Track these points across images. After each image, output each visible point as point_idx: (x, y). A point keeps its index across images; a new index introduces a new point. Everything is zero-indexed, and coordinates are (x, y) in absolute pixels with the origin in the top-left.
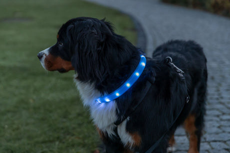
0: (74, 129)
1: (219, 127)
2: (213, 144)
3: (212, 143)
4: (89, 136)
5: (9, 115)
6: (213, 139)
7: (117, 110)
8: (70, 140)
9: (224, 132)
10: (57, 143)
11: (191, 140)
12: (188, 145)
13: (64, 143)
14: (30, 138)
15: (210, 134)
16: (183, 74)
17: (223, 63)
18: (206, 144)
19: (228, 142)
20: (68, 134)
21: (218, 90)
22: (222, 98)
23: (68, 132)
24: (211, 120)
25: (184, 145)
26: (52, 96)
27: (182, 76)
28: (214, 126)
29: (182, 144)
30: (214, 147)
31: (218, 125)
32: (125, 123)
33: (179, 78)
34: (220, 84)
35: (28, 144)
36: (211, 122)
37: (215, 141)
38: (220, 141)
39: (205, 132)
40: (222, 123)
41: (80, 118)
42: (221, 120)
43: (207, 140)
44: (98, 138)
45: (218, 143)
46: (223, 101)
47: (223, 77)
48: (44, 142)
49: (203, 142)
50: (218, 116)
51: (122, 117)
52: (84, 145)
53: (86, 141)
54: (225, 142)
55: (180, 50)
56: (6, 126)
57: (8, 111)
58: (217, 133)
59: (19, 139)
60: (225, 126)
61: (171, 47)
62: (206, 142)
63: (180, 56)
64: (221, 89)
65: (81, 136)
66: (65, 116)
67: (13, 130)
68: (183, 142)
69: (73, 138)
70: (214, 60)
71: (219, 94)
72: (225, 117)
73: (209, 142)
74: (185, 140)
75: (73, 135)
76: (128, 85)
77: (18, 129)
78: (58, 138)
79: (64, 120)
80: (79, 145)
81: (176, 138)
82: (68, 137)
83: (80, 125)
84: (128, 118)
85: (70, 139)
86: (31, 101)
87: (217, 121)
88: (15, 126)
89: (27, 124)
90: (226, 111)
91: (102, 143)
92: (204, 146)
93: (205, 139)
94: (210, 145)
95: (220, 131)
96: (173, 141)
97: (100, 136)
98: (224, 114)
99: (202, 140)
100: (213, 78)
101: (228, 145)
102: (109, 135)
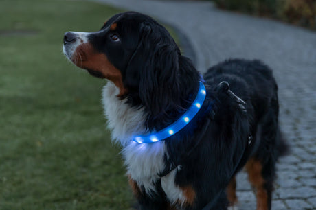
0: (98, 182)
1: (297, 179)
2: (290, 202)
3: (287, 201)
4: (119, 193)
5: (8, 164)
6: (289, 195)
7: (165, 155)
8: (93, 198)
9: (304, 185)
10: (75, 201)
11: (259, 196)
12: (255, 203)
13: (84, 201)
14: (37, 194)
15: (285, 188)
16: (244, 105)
17: (301, 90)
18: (279, 202)
19: (310, 200)
20: (90, 190)
21: (295, 129)
22: (300, 139)
23: (89, 187)
24: (286, 170)
25: (249, 204)
26: (68, 138)
27: (244, 108)
28: (290, 178)
29: (247, 202)
30: (290, 205)
31: (295, 176)
32: (173, 173)
33: (240, 110)
34: (297, 120)
35: (35, 203)
36: (285, 173)
37: (292, 198)
38: (298, 198)
39: (279, 186)
40: (302, 173)
41: (107, 167)
42: (301, 169)
43: (281, 196)
44: (130, 194)
45: (296, 201)
46: (301, 143)
47: (302, 110)
48: (57, 200)
49: (276, 199)
50: (295, 164)
51: (171, 165)
52: (112, 205)
53: (115, 199)
54: (305, 199)
55: (239, 71)
56: (5, 179)
57: (7, 159)
58: (294, 187)
59: (22, 197)
60: (306, 178)
61: (227, 67)
62: (279, 199)
63: (239, 79)
64: (300, 126)
65: (108, 192)
66: (86, 164)
67: (14, 185)
68: (248, 199)
69: (96, 194)
70: (290, 88)
71: (297, 134)
72: (305, 165)
73: (283, 200)
74: (250, 197)
75: (97, 191)
76: (187, 120)
77: (20, 182)
78: (76, 195)
79: (85, 170)
80: (105, 204)
81: (238, 194)
82: (89, 193)
83: (106, 177)
84: (179, 168)
85: (93, 196)
86: (39, 144)
87: (295, 171)
88: (16, 179)
89: (33, 176)
90: (306, 156)
91: (136, 201)
92: (277, 205)
93: (278, 195)
94: (285, 204)
95: (298, 184)
96: (235, 197)
97: (134, 192)
98: (303, 161)
99: (274, 196)
100: (287, 112)
101: (310, 203)
102: (146, 191)
